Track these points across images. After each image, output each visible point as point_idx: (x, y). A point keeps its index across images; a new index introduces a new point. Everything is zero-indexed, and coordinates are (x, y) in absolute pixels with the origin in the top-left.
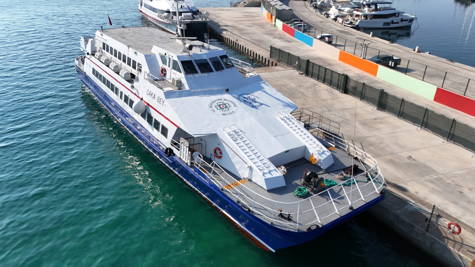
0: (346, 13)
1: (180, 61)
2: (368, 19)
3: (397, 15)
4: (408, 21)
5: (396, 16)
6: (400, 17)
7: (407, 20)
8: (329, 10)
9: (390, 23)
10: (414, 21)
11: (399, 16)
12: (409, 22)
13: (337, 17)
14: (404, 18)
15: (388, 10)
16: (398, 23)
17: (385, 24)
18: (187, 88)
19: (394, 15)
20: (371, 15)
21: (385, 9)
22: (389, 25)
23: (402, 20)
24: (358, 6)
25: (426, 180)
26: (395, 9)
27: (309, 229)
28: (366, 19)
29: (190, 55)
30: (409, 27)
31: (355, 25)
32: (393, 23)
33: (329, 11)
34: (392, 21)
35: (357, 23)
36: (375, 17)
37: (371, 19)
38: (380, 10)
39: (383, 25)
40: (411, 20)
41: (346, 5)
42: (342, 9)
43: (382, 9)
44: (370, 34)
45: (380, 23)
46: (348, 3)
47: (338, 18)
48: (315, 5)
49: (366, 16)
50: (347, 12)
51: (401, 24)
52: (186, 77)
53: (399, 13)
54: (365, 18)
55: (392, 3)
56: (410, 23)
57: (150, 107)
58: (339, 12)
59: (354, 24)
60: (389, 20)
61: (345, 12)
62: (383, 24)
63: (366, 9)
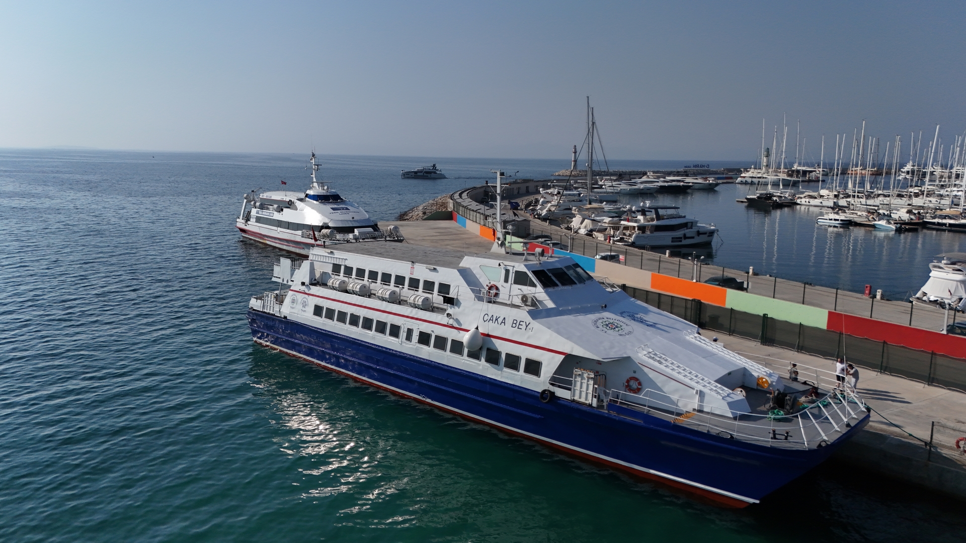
0: (607, 225)
1: (531, 271)
2: (648, 233)
3: (689, 225)
4: (708, 234)
5: (688, 227)
6: (695, 229)
7: (705, 233)
8: (571, 222)
9: (681, 238)
10: (715, 235)
11: (693, 228)
12: (709, 236)
13: (591, 231)
14: (701, 230)
15: (676, 218)
16: (693, 238)
17: (674, 239)
18: (550, 305)
19: (685, 225)
20: (652, 226)
21: (671, 217)
22: (681, 241)
23: (699, 233)
24: (617, 215)
25: (888, 414)
26: (684, 217)
27: (820, 446)
28: (644, 232)
29: (540, 263)
30: (708, 245)
31: (629, 242)
32: (685, 237)
33: (572, 224)
34: (685, 235)
35: (631, 240)
36: (658, 228)
37: (651, 232)
38: (663, 219)
39: (672, 242)
40: (711, 233)
41: (599, 213)
42: (598, 218)
43: (665, 217)
44: (666, 254)
45: (666, 238)
46: (599, 210)
47: (594, 232)
48: (538, 216)
49: (642, 228)
50: (609, 223)
51: (698, 240)
52: (546, 292)
53: (692, 222)
54: (641, 232)
55: (679, 208)
56: (710, 238)
57: (492, 339)
58: (592, 223)
59: (626, 241)
60: (679, 233)
61: (605, 223)
62: (671, 240)
63: (640, 217)
